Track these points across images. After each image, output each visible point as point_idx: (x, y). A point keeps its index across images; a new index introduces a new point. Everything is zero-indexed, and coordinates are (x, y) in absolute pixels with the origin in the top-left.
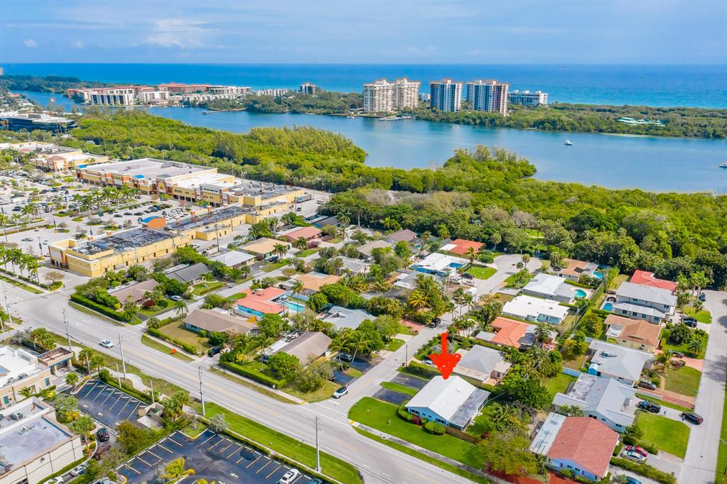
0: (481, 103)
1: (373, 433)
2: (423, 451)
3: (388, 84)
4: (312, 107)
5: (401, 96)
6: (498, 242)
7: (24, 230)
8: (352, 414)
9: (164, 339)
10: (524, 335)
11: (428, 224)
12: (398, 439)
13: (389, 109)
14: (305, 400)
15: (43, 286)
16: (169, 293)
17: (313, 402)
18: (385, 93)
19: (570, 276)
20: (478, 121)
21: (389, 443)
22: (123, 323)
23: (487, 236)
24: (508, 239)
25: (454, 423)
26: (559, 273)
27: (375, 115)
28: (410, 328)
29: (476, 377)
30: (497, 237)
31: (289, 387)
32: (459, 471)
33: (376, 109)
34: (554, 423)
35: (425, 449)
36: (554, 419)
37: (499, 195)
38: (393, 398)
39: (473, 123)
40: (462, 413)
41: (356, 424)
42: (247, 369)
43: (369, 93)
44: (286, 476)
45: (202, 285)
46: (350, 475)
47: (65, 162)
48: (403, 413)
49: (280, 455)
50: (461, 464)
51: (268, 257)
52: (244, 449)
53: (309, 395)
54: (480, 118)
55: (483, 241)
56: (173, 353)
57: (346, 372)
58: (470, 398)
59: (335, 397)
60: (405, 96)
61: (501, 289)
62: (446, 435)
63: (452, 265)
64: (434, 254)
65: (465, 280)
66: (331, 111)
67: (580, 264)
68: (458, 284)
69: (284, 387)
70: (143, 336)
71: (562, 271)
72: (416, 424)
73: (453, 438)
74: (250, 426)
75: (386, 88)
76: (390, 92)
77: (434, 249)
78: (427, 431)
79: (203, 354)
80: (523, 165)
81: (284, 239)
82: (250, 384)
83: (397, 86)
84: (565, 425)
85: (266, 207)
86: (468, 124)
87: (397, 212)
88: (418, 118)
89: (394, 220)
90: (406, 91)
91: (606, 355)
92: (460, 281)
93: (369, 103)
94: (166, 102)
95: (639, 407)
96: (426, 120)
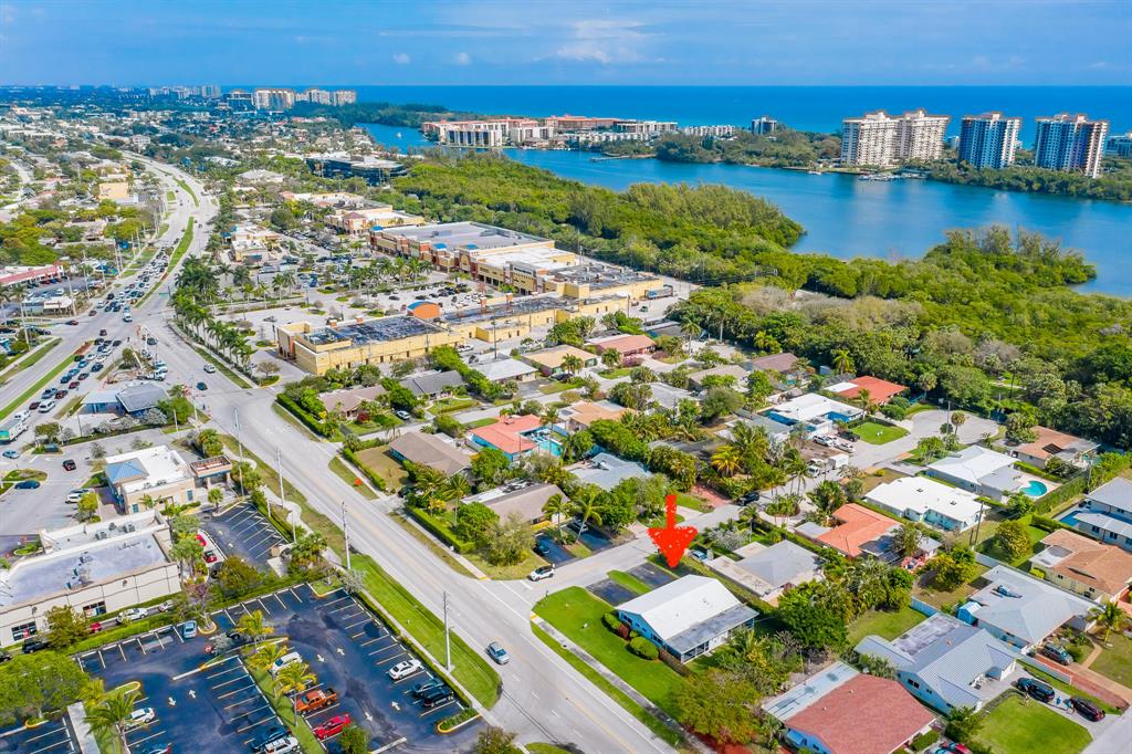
1: (553, 637)
2: (608, 675)
3: (888, 120)
4: (758, 154)
5: (910, 140)
6: (929, 388)
7: (274, 307)
8: (539, 607)
9: (357, 465)
10: (877, 539)
11: (823, 346)
12: (583, 651)
13: (886, 161)
14: (489, 574)
15: (255, 380)
16: (397, 406)
17: (498, 579)
18: (880, 134)
19: (1031, 457)
20: (1036, 186)
21: (568, 656)
22: (320, 438)
23: (912, 376)
24: (947, 384)
25: (672, 645)
26: (1012, 449)
27: (858, 170)
28: (705, 500)
29: (753, 588)
30: (929, 379)
31: (476, 553)
32: (645, 716)
33: (862, 161)
34: (832, 677)
35: (613, 675)
36: (835, 672)
37: (981, 311)
38: (613, 594)
40: (694, 634)
41: (538, 620)
42: (433, 520)
43: (851, 134)
44: (400, 666)
45: (446, 402)
46: (486, 684)
47: (364, 222)
48: (610, 618)
49: (412, 640)
50: (653, 706)
51: (559, 372)
52: (372, 623)
53: (498, 569)
54: (1040, 180)
55: (907, 383)
56: (357, 484)
57: (568, 547)
58: (722, 614)
59: (530, 578)
60: (918, 139)
61: (895, 464)
62: (658, 661)
63: (831, 415)
64: (812, 395)
65: (840, 441)
66: (786, 162)
67: (1063, 440)
68: (826, 445)
69: (470, 552)
70: (335, 458)
71: (1022, 448)
72: (622, 636)
73: (665, 667)
74: (397, 594)
75: (882, 126)
76: (890, 134)
77: (814, 388)
78: (630, 649)
79: (393, 492)
80: (1068, 264)
81: (593, 349)
82: (429, 540)
83: (905, 124)
84: (847, 685)
85: (593, 302)
86: (1017, 189)
87: (777, 325)
88: (930, 178)
89: (770, 336)
90: (919, 131)
91: (1004, 593)
92: (829, 442)
93: (850, 150)
94: (546, 143)
95: (1017, 686)
96: (945, 181)
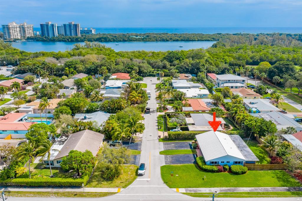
0: (68, 33)
1: (204, 192)
2: (252, 190)
3: (16, 25)
5: (24, 31)
10: (206, 104)
14: (118, 187)
17: (126, 186)
18: (15, 29)
19: (186, 79)
20: (70, 40)
25: (250, 160)
26: (179, 79)
35: (253, 188)
38: (181, 160)
39: (67, 41)
40: (244, 152)
41: (183, 190)
50: (286, 188)
53: (117, 181)
54: (70, 38)
58: (233, 141)
59: (141, 175)
60: (26, 31)
63: (124, 83)
64: (109, 81)
72: (221, 171)
75: (15, 27)
76: (18, 29)
77: (107, 78)
83: (21, 27)
90: (26, 29)
91: (253, 103)
93: (7, 34)
